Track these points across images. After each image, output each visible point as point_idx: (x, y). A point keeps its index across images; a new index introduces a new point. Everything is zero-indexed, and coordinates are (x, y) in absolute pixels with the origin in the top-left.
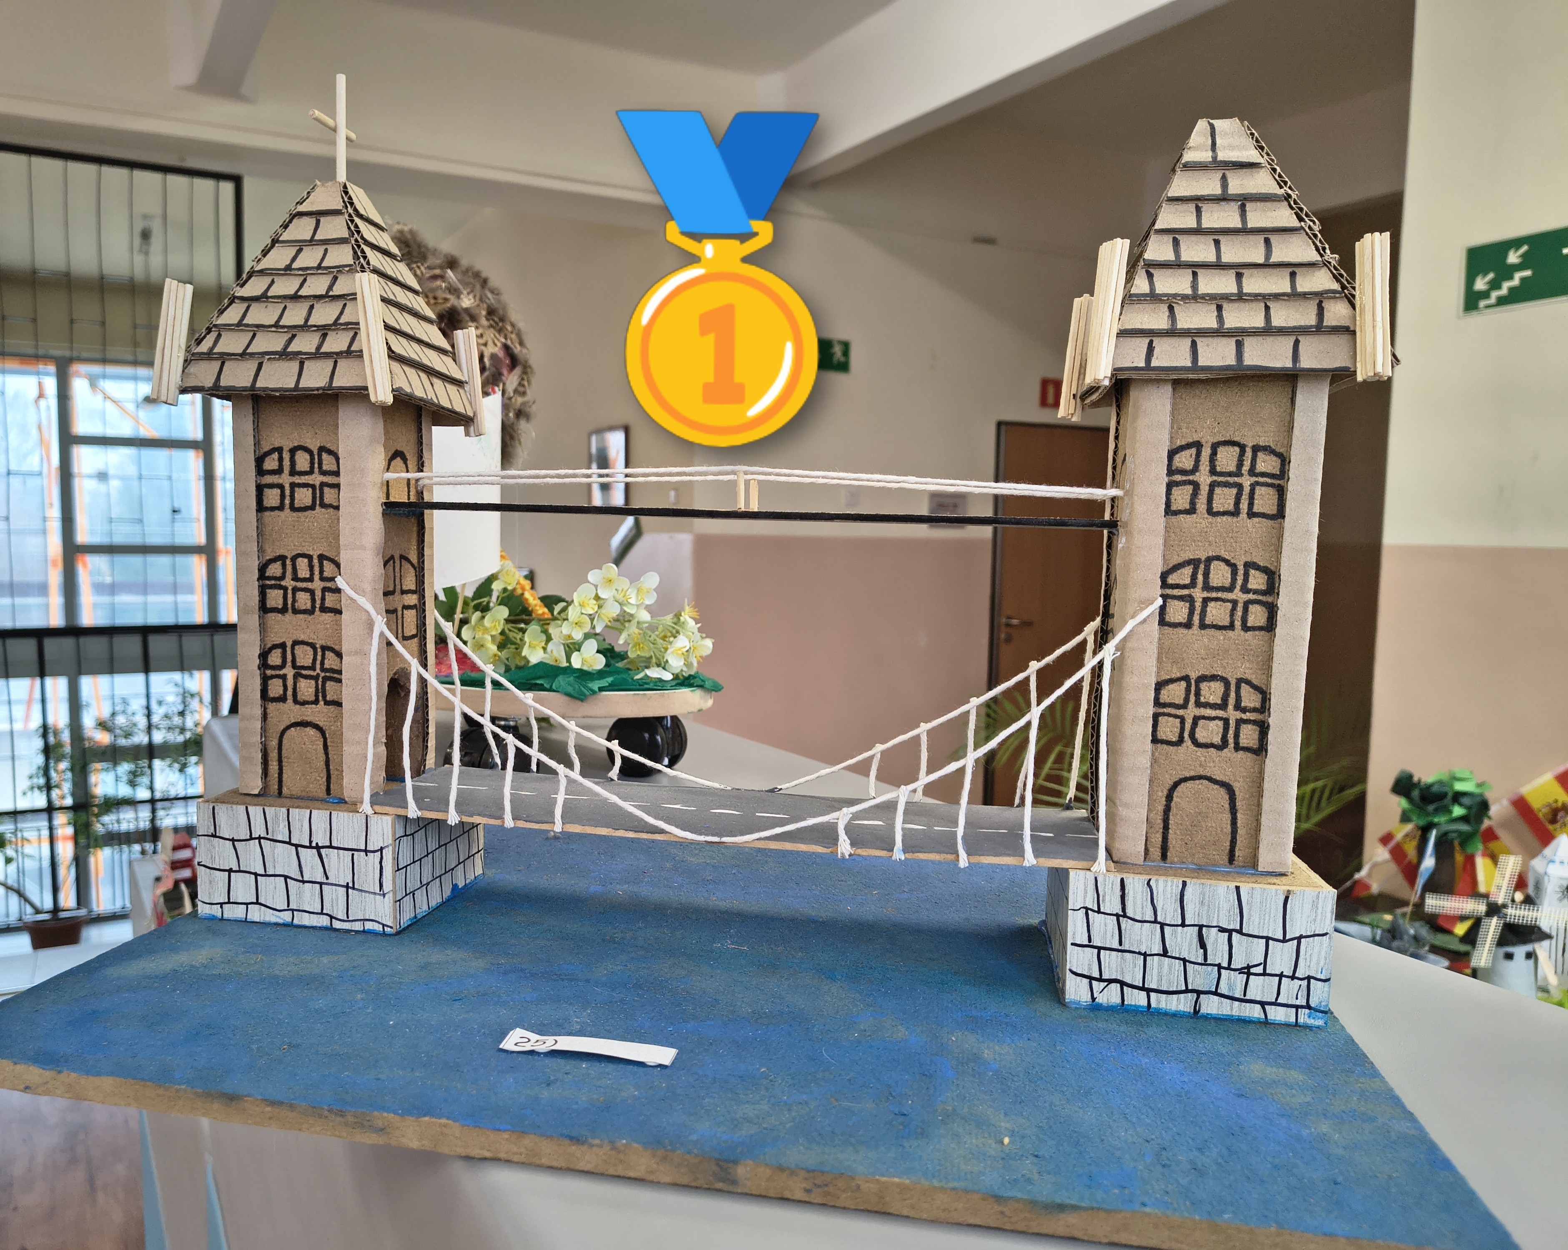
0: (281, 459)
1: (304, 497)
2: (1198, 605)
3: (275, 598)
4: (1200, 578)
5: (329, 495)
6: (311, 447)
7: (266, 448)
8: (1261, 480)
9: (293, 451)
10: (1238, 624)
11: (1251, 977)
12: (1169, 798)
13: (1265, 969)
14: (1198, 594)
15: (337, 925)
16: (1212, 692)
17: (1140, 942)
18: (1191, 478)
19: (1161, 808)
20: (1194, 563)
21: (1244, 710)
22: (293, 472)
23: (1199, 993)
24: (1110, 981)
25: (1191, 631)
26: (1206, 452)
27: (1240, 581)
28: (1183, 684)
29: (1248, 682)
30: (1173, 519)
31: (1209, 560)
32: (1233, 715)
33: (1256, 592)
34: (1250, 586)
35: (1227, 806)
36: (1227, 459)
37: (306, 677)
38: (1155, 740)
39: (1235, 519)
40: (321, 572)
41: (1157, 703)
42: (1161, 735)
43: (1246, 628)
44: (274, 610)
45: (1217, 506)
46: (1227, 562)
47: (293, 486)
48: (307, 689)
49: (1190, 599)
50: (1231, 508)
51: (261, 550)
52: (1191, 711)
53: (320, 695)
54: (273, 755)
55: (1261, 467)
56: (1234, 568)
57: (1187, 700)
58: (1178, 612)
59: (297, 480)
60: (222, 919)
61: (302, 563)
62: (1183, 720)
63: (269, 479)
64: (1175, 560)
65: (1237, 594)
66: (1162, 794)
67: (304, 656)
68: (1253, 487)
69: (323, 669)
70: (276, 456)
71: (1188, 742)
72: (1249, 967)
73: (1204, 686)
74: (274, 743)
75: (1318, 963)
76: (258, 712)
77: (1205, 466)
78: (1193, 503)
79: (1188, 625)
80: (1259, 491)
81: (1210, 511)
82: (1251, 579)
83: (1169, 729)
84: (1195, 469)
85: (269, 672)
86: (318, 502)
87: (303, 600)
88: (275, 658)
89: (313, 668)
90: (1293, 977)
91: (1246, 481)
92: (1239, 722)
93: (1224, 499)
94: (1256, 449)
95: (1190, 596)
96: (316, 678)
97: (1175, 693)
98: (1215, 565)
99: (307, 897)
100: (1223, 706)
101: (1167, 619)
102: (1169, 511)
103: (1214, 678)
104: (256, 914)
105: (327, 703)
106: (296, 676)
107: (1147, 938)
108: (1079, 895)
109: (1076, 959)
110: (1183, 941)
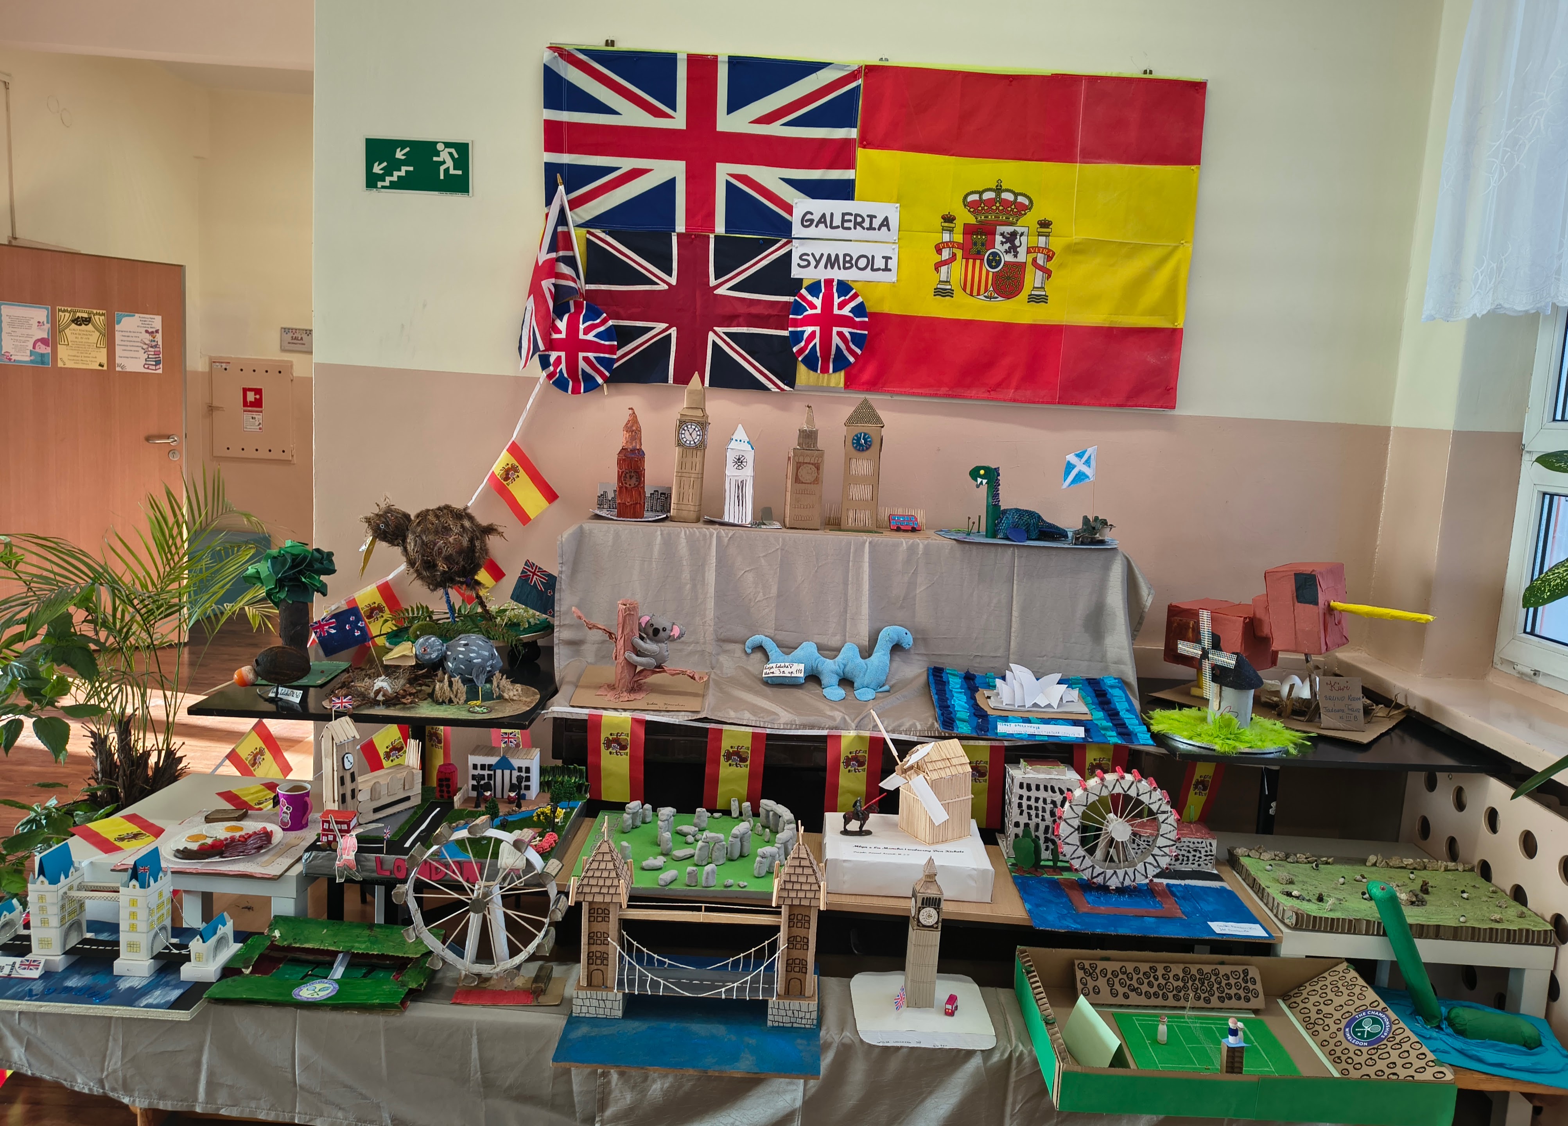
1: (600, 919)
3: (592, 941)
5: (607, 919)
7: (591, 908)
13: (805, 1017)
14: (795, 943)
16: (796, 961)
17: (781, 1014)
19: (787, 986)
20: (794, 936)
23: (793, 1022)
24: (776, 1021)
27: (802, 940)
28: (791, 960)
29: (803, 958)
30: (790, 929)
32: (800, 965)
33: (805, 942)
35: (799, 983)
37: (599, 959)
40: (604, 936)
43: (803, 949)
44: (591, 944)
48: (599, 962)
53: (602, 963)
56: (801, 938)
61: (599, 934)
63: (591, 915)
64: (790, 936)
65: (802, 943)
67: (598, 954)
69: (603, 957)
70: (593, 910)
72: (802, 1017)
74: (590, 974)
76: (586, 966)
79: (793, 949)
85: (589, 958)
86: (603, 920)
87: (599, 942)
88: (591, 955)
90: (810, 1019)
96: (601, 959)
98: (798, 937)
99: (601, 1011)
103: (796, 959)
104: (587, 1015)
105: (604, 965)
106: (596, 959)
107: (783, 1013)
108: (770, 1005)
109: (770, 1017)
110: (790, 1013)
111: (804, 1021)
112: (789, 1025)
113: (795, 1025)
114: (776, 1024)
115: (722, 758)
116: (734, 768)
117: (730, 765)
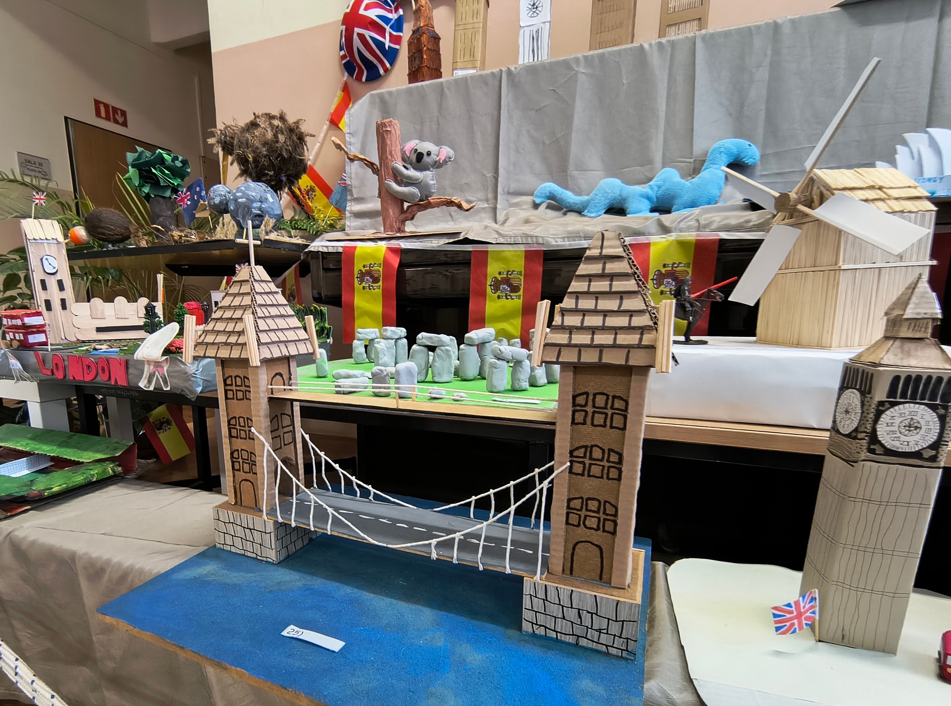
0: (232, 380)
1: (240, 395)
2: (587, 466)
3: (234, 433)
4: (588, 454)
5: (248, 395)
6: (241, 376)
7: (227, 376)
8: (616, 411)
9: (236, 377)
10: (605, 476)
11: (602, 634)
12: (574, 549)
13: (607, 631)
14: (587, 461)
15: (259, 558)
16: (593, 505)
17: (553, 612)
18: (584, 408)
19: (570, 552)
20: (586, 447)
21: (607, 515)
22: (236, 386)
23: (578, 636)
24: (541, 626)
25: (583, 478)
26: (591, 398)
27: (606, 457)
28: (580, 500)
29: (610, 503)
30: (576, 427)
31: (592, 446)
32: (602, 517)
33: (613, 462)
34: (611, 460)
35: (599, 556)
36: (600, 401)
37: (246, 463)
38: (567, 523)
39: (604, 429)
40: (248, 424)
41: (568, 507)
42: (570, 522)
43: (608, 478)
44: (234, 437)
45: (596, 423)
46: (601, 448)
47: (236, 390)
48: (246, 467)
49: (584, 463)
50: (602, 423)
51: (228, 415)
52: (583, 513)
53: (251, 470)
54: (238, 490)
55: (616, 405)
56: (603, 450)
57: (582, 507)
58: (578, 468)
59: (238, 388)
60: (223, 549)
61: (242, 420)
62: (580, 516)
63: (228, 388)
64: (577, 445)
65: (605, 463)
66: (571, 547)
67: (245, 455)
68: (612, 414)
69: (251, 461)
70: (230, 378)
71: (582, 526)
72: (600, 629)
73: (590, 502)
74: (238, 486)
75: (632, 633)
76: (232, 474)
77: (590, 403)
78: (585, 420)
79: (583, 475)
80: (615, 416)
81: (592, 424)
82: (611, 457)
83: (574, 519)
84: (586, 404)
85: (234, 460)
86: (245, 397)
87: (243, 434)
88: (236, 455)
89: (248, 460)
90: (620, 637)
91: (610, 412)
92: (605, 520)
93: (599, 419)
94: (614, 397)
95: (584, 462)
96: (249, 463)
97: (576, 504)
98: (594, 449)
99: (248, 546)
100: (598, 512)
101: (573, 471)
102: (573, 423)
103: (593, 499)
104: (233, 550)
105: (253, 473)
106: (243, 462)
107: (556, 611)
108: (527, 589)
109: (527, 615)
110: (572, 614)
111: (604, 638)
112: (571, 640)
113: (583, 642)
114: (541, 631)
115: (489, 289)
116: (503, 301)
117: (499, 297)
